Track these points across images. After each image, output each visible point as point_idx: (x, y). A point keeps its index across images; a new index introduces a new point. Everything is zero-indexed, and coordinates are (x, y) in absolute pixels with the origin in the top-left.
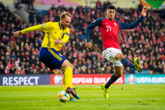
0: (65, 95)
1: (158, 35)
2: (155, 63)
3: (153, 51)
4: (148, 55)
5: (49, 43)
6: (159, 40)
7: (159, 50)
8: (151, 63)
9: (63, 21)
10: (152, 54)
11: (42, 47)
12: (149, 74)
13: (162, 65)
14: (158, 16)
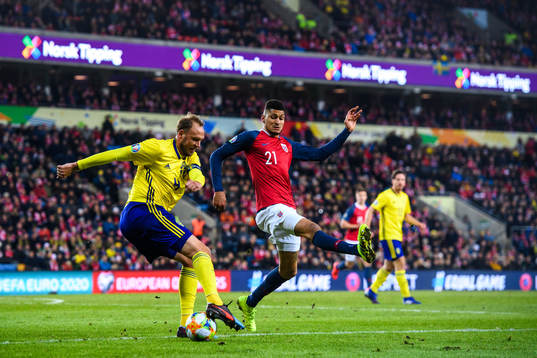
0: (207, 325)
1: (31, 184)
2: (27, 247)
3: (23, 220)
4: (11, 228)
5: (151, 193)
6: (32, 194)
7: (33, 216)
8: (20, 247)
9: (184, 136)
10: (20, 226)
11: (129, 200)
12: (16, 270)
13: (44, 252)
14: (25, 141)
